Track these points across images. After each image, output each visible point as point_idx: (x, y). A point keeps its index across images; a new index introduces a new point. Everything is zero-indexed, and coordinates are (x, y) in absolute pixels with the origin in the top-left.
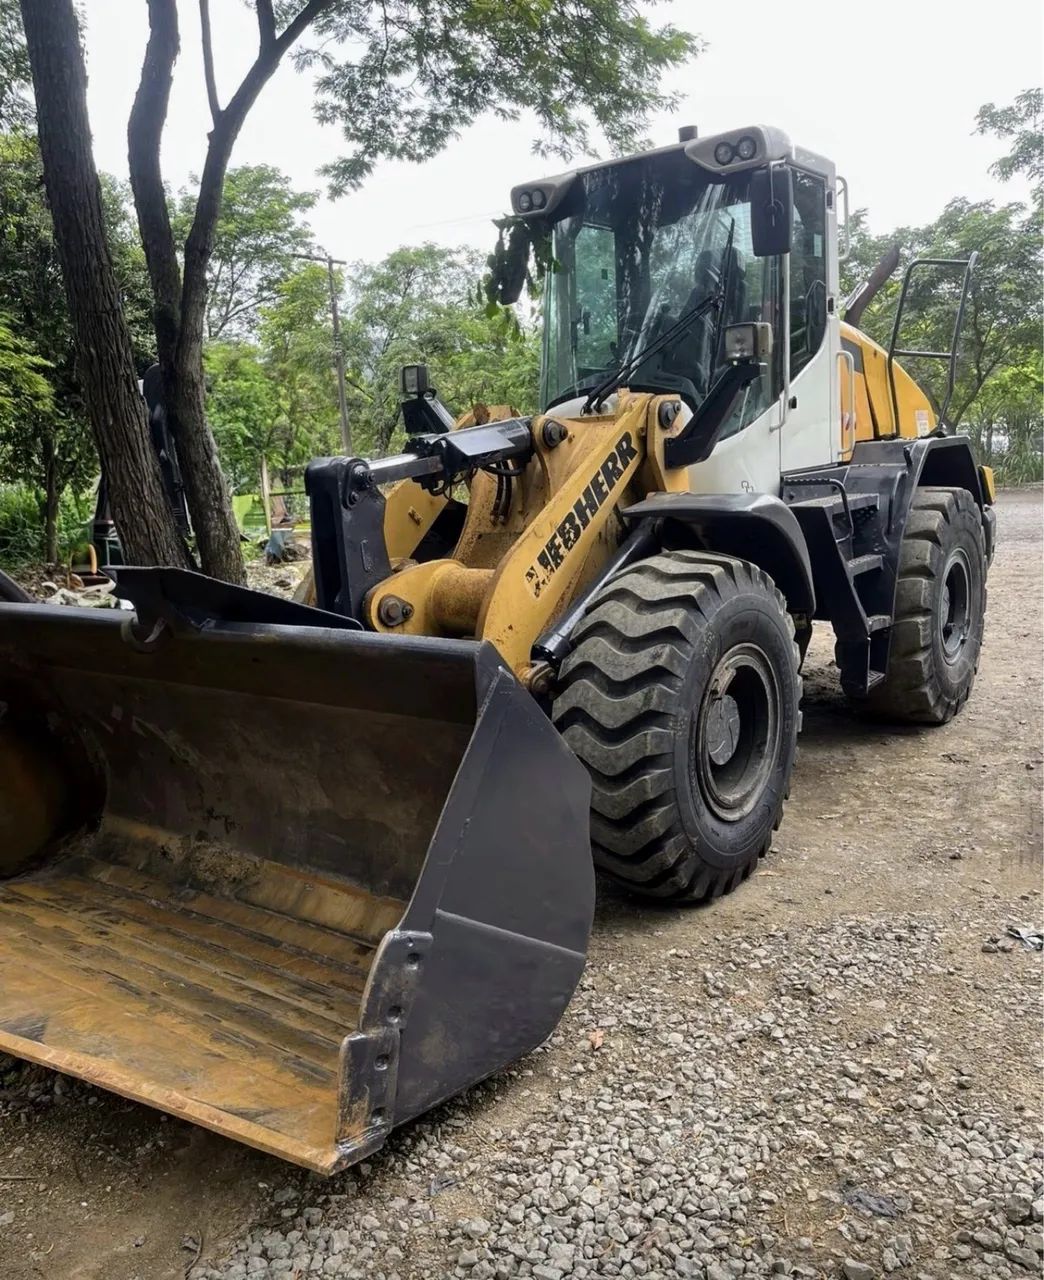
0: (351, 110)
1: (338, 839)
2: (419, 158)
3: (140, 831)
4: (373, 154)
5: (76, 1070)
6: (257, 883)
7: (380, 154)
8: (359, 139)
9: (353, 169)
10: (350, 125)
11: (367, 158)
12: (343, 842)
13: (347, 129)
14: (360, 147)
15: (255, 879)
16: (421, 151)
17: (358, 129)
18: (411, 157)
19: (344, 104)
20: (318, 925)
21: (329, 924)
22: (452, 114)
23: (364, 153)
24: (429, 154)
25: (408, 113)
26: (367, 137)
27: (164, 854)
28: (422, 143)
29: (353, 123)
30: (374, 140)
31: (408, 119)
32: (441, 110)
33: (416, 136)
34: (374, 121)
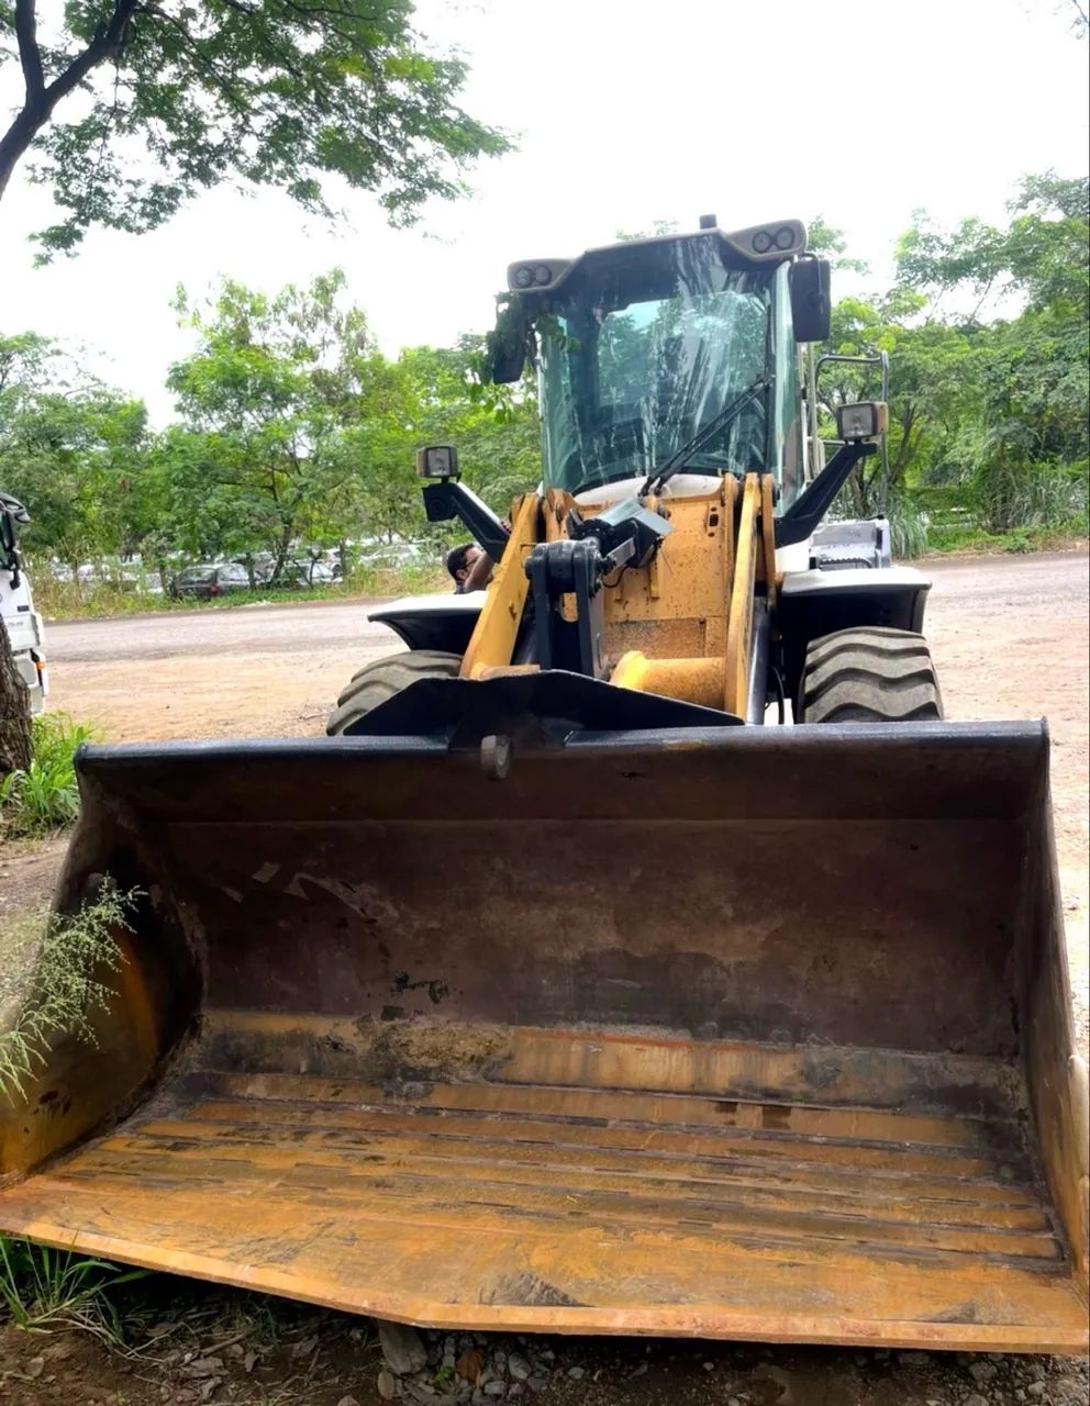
0: (64, 172)
1: (629, 984)
2: (139, 231)
3: (278, 1024)
4: (85, 223)
5: (678, 1328)
6: (510, 1057)
7: (92, 222)
8: (71, 205)
9: (63, 237)
10: (59, 188)
11: (78, 226)
12: (637, 986)
13: (57, 193)
14: (71, 213)
15: (502, 1052)
16: (143, 222)
17: (67, 194)
18: (130, 229)
19: (58, 167)
20: (634, 1090)
21: (650, 1087)
22: (180, 187)
23: (75, 220)
24: (151, 226)
25: (129, 181)
26: (79, 202)
27: (336, 1046)
28: (143, 214)
29: (65, 187)
30: (89, 208)
31: (130, 188)
32: (167, 182)
33: (138, 207)
34: (90, 186)
